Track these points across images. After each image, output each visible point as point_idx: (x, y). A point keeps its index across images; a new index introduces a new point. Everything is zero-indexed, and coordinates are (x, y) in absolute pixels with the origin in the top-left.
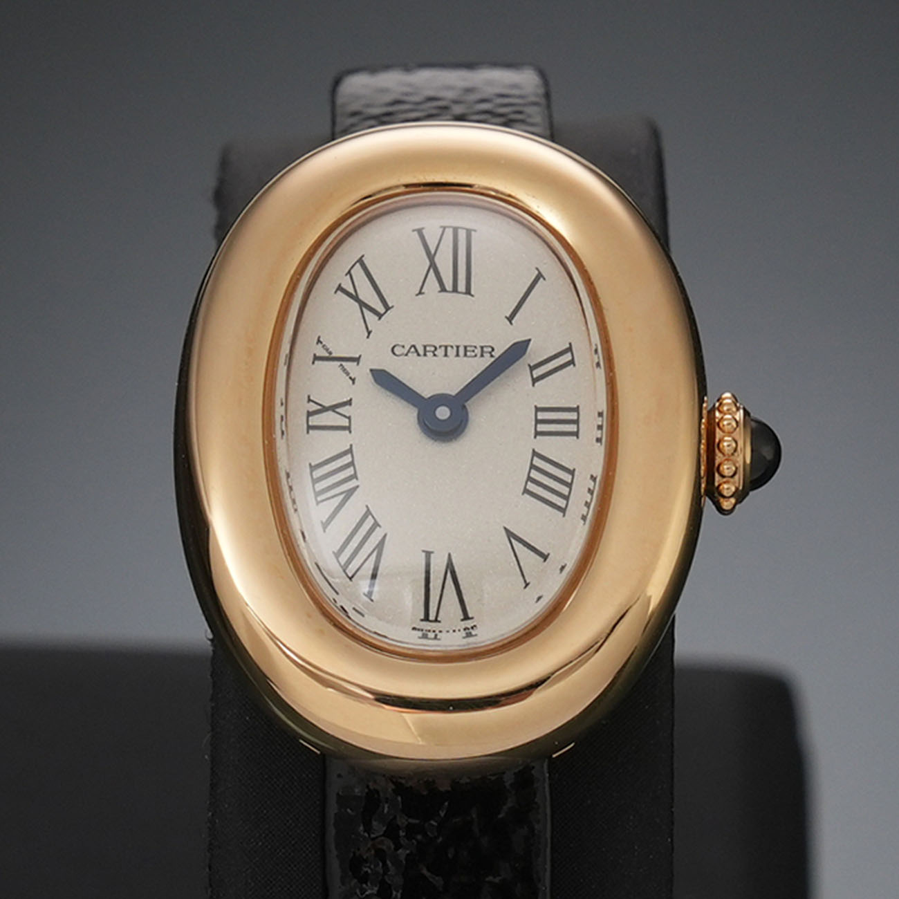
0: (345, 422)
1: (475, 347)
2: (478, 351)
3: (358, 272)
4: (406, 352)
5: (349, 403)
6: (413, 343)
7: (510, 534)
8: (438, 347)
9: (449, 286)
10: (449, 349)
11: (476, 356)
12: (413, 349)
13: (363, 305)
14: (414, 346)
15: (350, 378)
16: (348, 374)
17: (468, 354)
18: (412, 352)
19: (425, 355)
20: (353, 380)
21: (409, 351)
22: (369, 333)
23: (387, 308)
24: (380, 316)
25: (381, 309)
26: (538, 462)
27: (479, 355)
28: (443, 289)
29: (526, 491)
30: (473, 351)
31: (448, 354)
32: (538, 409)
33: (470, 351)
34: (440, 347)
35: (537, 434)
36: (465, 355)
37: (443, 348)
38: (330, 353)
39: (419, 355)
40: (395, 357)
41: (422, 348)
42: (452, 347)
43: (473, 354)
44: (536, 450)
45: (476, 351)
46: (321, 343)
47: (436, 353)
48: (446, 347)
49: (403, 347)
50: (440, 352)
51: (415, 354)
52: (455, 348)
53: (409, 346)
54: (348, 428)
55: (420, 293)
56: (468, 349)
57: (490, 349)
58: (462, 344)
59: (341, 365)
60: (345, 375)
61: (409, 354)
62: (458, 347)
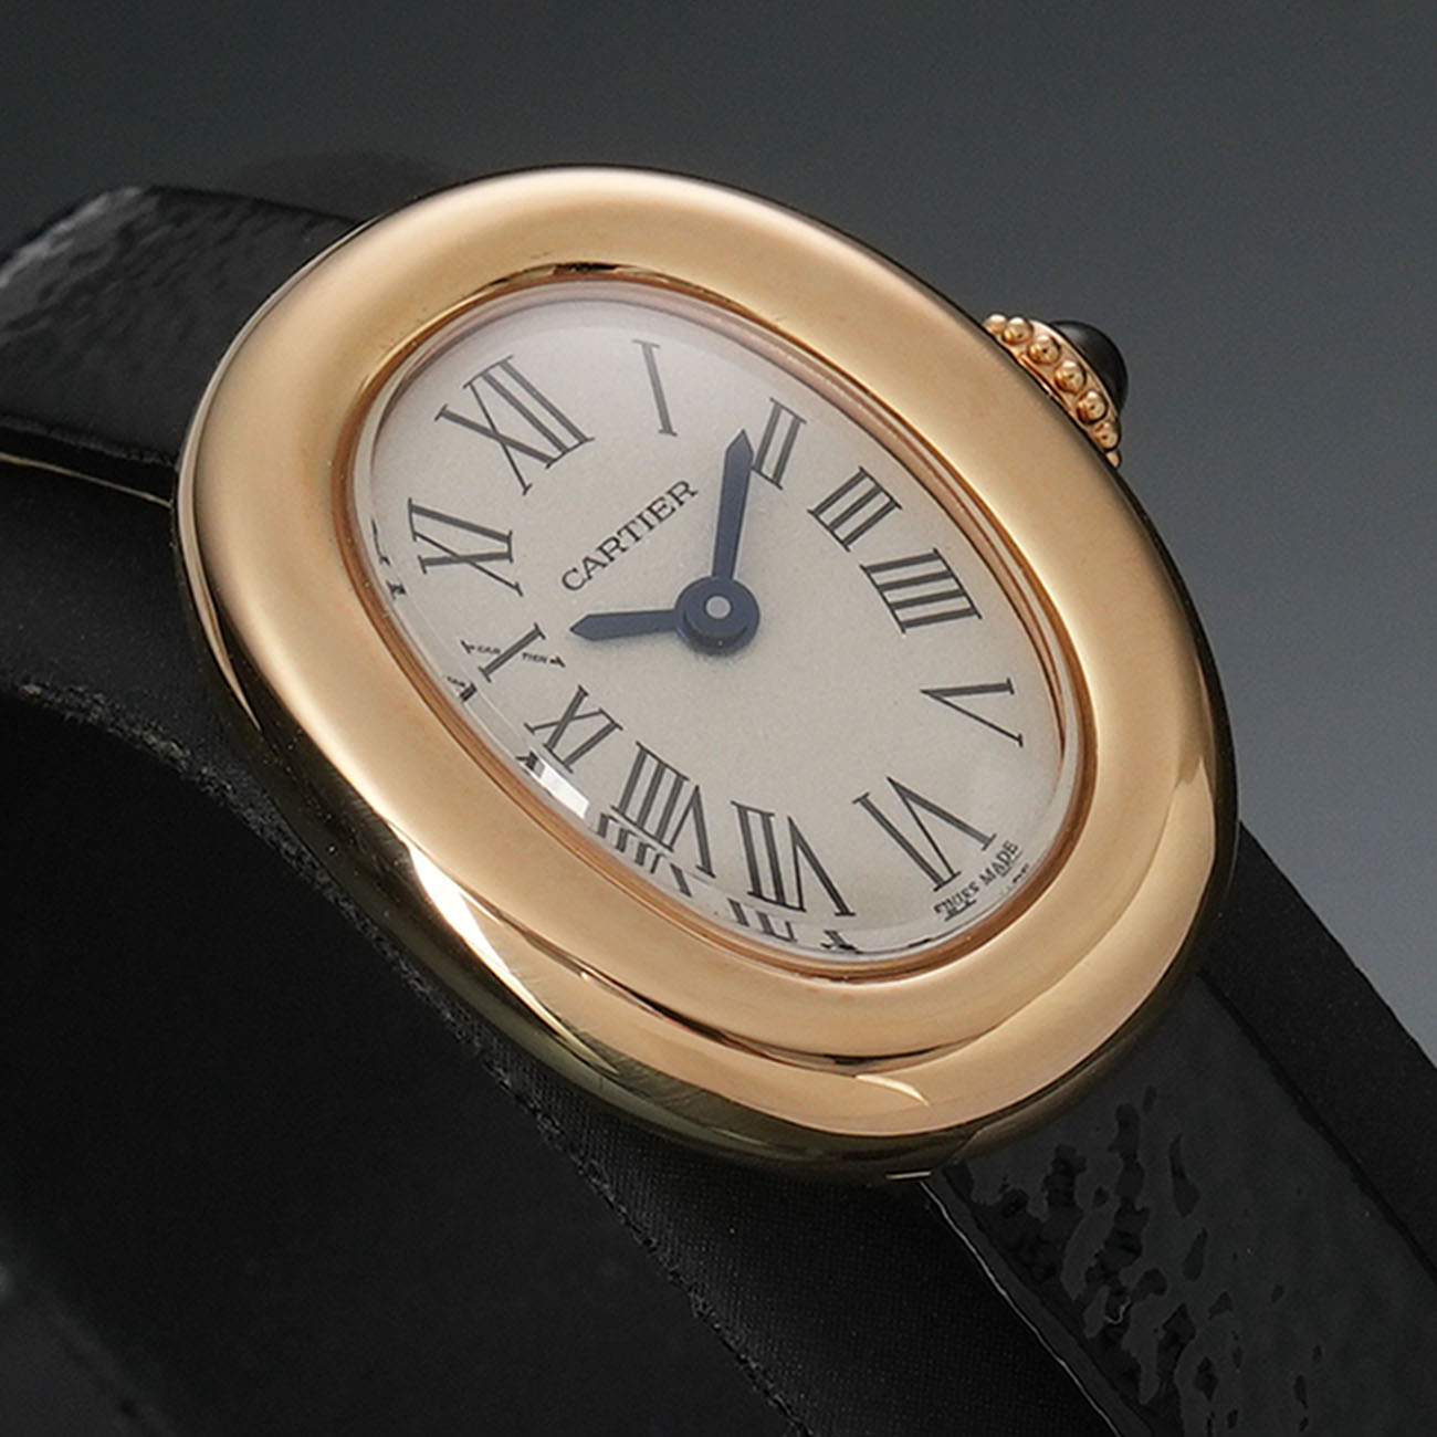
0: (603, 722)
1: (662, 499)
2: (670, 500)
3: (424, 525)
4: (586, 576)
5: (582, 693)
6: (583, 557)
7: (937, 694)
8: (615, 535)
9: (553, 452)
10: (632, 527)
11: (673, 510)
12: (590, 565)
13: (472, 560)
14: (587, 560)
15: (552, 661)
16: (544, 659)
17: (661, 514)
18: (593, 568)
19: (612, 559)
20: (558, 661)
21: (588, 572)
22: (516, 587)
23: (507, 539)
24: (508, 556)
25: (502, 547)
26: (883, 578)
27: (676, 504)
28: (549, 461)
29: (904, 626)
30: (664, 506)
31: (638, 535)
32: (816, 513)
33: (660, 510)
34: (619, 533)
35: (845, 543)
36: (660, 519)
37: (624, 532)
38: (497, 651)
39: (604, 565)
40: (580, 591)
41: (600, 553)
42: (633, 522)
43: (668, 511)
44: (866, 565)
45: (667, 503)
46: (473, 647)
47: (622, 545)
48: (626, 527)
49: (575, 570)
50: (626, 540)
51: (599, 568)
52: (639, 521)
53: (582, 565)
54: (613, 725)
55: (526, 489)
56: (655, 508)
57: (682, 488)
58: (642, 509)
59: (525, 655)
60: (541, 664)
61: (592, 573)
62: (640, 516)
